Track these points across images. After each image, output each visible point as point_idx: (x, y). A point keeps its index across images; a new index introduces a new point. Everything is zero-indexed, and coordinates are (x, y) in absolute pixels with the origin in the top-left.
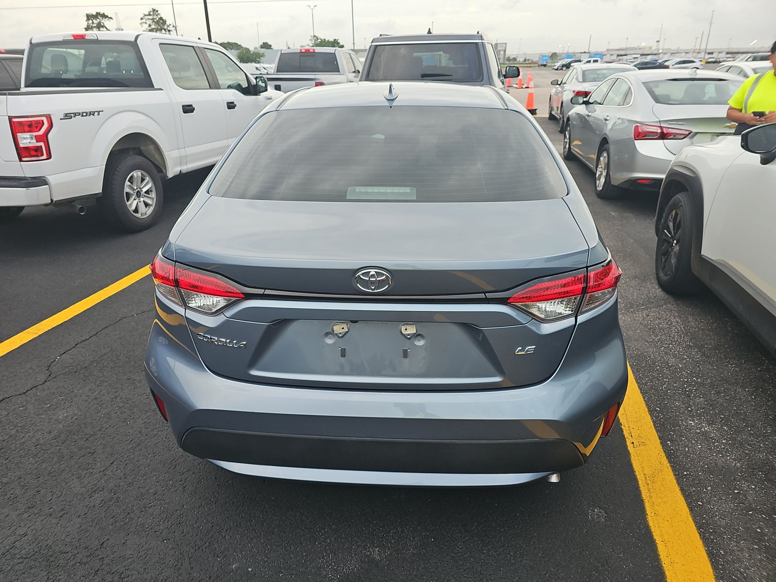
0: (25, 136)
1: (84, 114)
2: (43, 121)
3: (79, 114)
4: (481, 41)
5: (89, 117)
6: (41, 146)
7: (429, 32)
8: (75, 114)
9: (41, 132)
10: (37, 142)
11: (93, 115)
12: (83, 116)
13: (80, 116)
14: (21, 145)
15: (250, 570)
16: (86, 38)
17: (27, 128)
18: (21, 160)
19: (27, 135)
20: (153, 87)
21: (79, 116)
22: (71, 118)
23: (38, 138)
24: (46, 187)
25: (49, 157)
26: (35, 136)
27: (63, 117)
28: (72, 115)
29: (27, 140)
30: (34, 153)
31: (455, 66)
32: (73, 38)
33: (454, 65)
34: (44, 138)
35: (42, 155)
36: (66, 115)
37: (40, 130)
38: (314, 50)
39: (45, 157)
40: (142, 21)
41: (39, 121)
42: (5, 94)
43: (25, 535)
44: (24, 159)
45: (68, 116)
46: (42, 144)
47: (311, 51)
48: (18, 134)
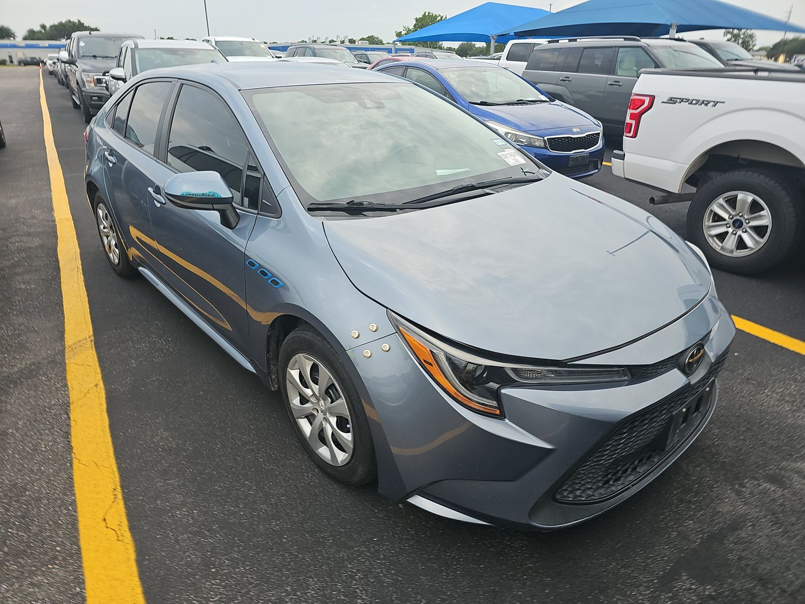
1: (694, 102)
2: (644, 100)
3: (687, 100)
5: (700, 106)
6: (632, 124)
8: (682, 100)
9: (638, 111)
10: (630, 119)
11: (707, 105)
12: (691, 103)
13: (687, 103)
21: (685, 103)
22: (675, 103)
24: (621, 162)
25: (635, 136)
26: (631, 114)
27: (666, 101)
28: (678, 100)
34: (638, 117)
35: (629, 132)
36: (671, 99)
39: (631, 134)
45: (672, 101)
46: (633, 122)
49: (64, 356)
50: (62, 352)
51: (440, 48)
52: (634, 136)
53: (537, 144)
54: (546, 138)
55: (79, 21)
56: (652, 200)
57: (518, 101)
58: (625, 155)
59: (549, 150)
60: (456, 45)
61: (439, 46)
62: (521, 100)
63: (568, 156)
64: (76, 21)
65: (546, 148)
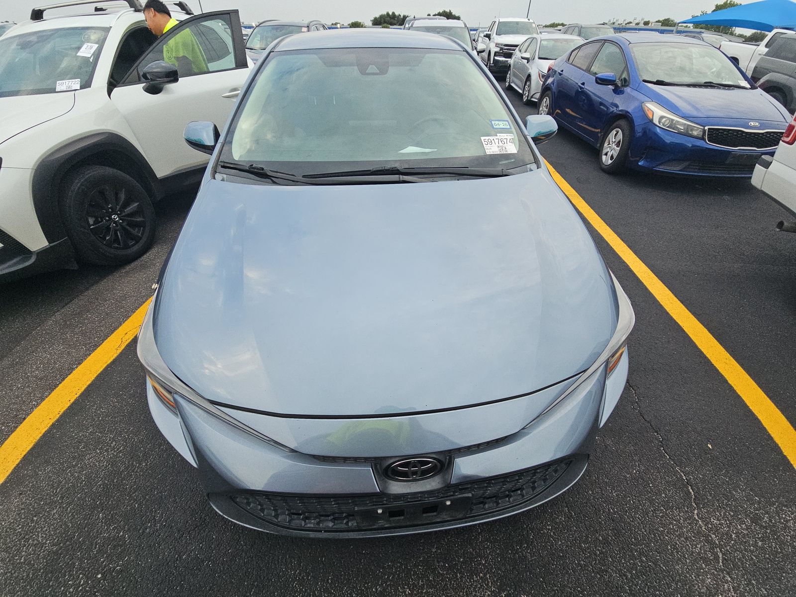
39: (788, 139)
51: (732, 34)
52: (791, 142)
53: (695, 133)
54: (706, 128)
55: (450, 11)
56: (780, 225)
57: (705, 83)
58: (771, 162)
59: (706, 142)
60: (748, 32)
61: (731, 32)
62: (711, 83)
63: (729, 152)
64: (448, 11)
65: (703, 139)
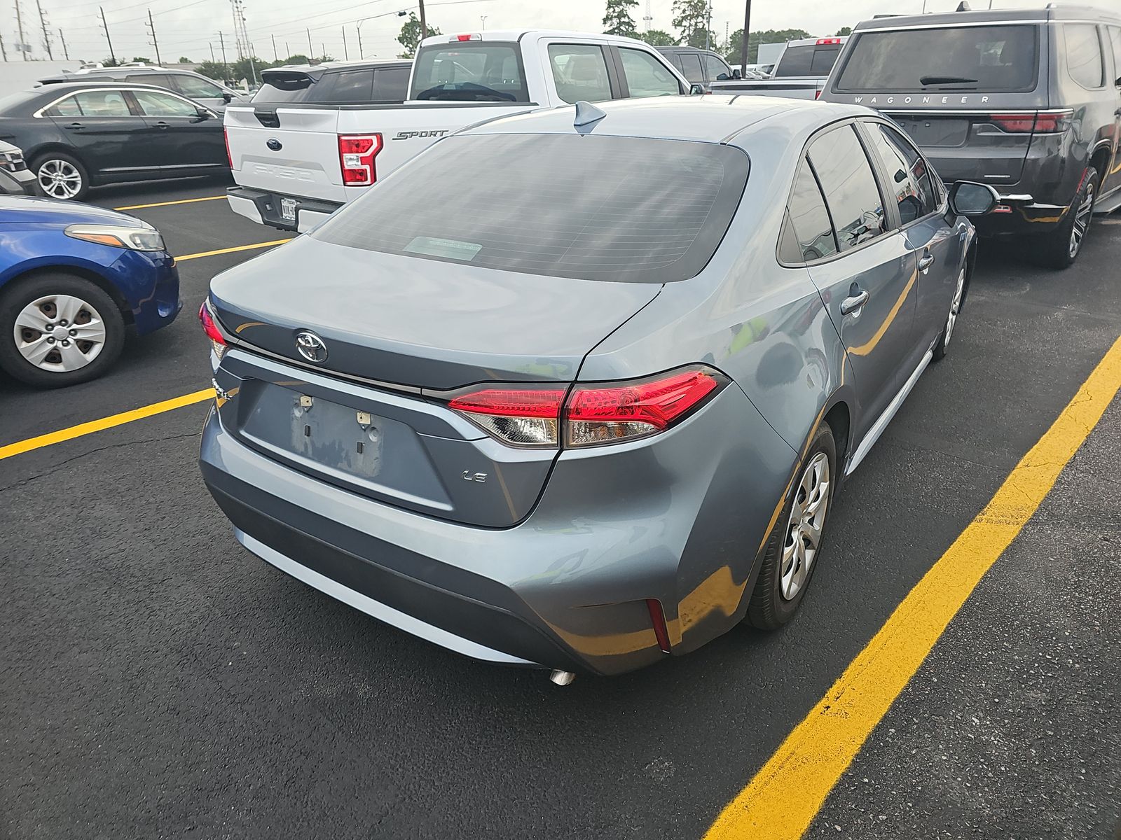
0: (352, 157)
2: (372, 140)
3: (417, 134)
4: (1046, 21)
5: (430, 137)
6: (366, 170)
7: (961, 8)
8: (412, 134)
9: (368, 154)
10: (362, 164)
12: (421, 136)
13: (418, 136)
14: (346, 167)
15: (245, 653)
16: (471, 39)
17: (354, 148)
18: (345, 185)
19: (353, 156)
20: (529, 101)
21: (416, 137)
22: (406, 138)
23: (363, 161)
25: (374, 179)
26: (361, 158)
27: (396, 137)
28: (408, 135)
29: (352, 162)
30: (359, 177)
31: (1003, 64)
32: (458, 40)
33: (1002, 62)
34: (371, 161)
35: (366, 180)
36: (401, 134)
37: (366, 151)
38: (839, 40)
39: (369, 182)
40: (676, 6)
41: (367, 140)
42: (337, 109)
43: (123, 551)
44: (349, 183)
45: (402, 136)
46: (367, 167)
47: (834, 42)
48: (344, 154)
49: (1034, 515)
50: (1033, 521)
